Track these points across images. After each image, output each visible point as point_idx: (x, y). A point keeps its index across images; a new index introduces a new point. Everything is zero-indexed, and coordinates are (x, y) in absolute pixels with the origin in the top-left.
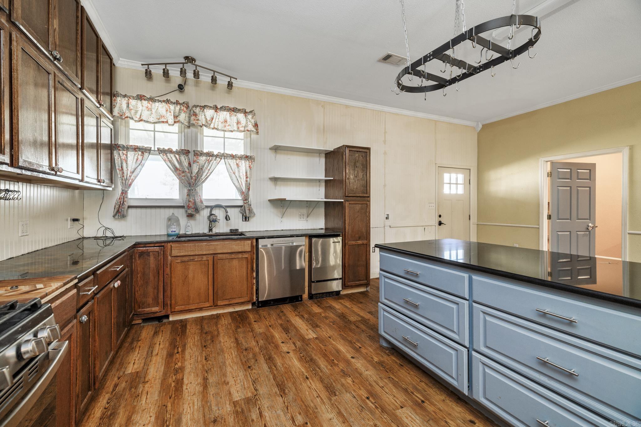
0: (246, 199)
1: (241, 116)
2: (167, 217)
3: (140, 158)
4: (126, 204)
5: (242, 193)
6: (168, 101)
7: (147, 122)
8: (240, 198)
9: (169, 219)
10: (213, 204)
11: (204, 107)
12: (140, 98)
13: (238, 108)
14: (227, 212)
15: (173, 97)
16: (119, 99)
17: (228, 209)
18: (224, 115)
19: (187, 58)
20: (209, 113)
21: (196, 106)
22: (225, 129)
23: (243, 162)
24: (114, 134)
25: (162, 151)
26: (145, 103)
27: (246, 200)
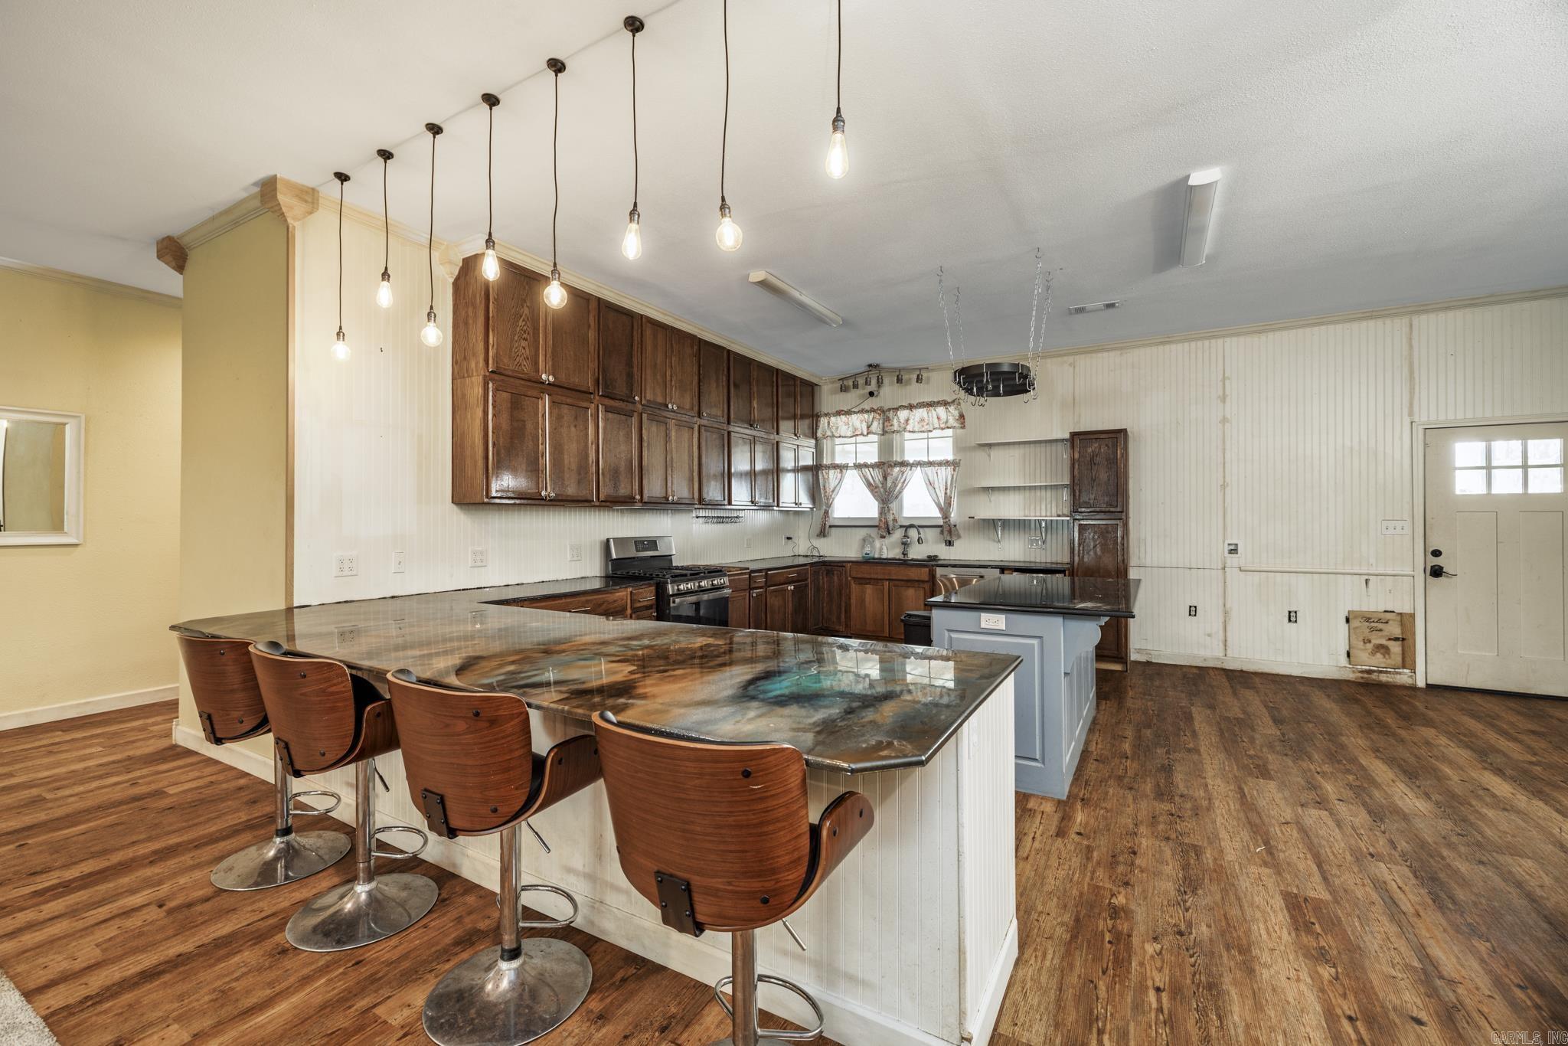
0: (946, 516)
1: (941, 410)
2: (861, 537)
3: (839, 475)
4: (828, 524)
5: (941, 509)
6: (862, 411)
7: (845, 437)
8: (939, 515)
9: (864, 540)
10: (907, 523)
11: (897, 409)
12: (839, 413)
13: (935, 400)
14: (919, 533)
15: (867, 406)
16: (822, 419)
17: (921, 530)
18: (921, 413)
19: (870, 366)
20: (903, 414)
21: (889, 410)
22: (923, 429)
23: (943, 468)
24: (819, 452)
25: (858, 466)
26: (843, 417)
27: (946, 518)
